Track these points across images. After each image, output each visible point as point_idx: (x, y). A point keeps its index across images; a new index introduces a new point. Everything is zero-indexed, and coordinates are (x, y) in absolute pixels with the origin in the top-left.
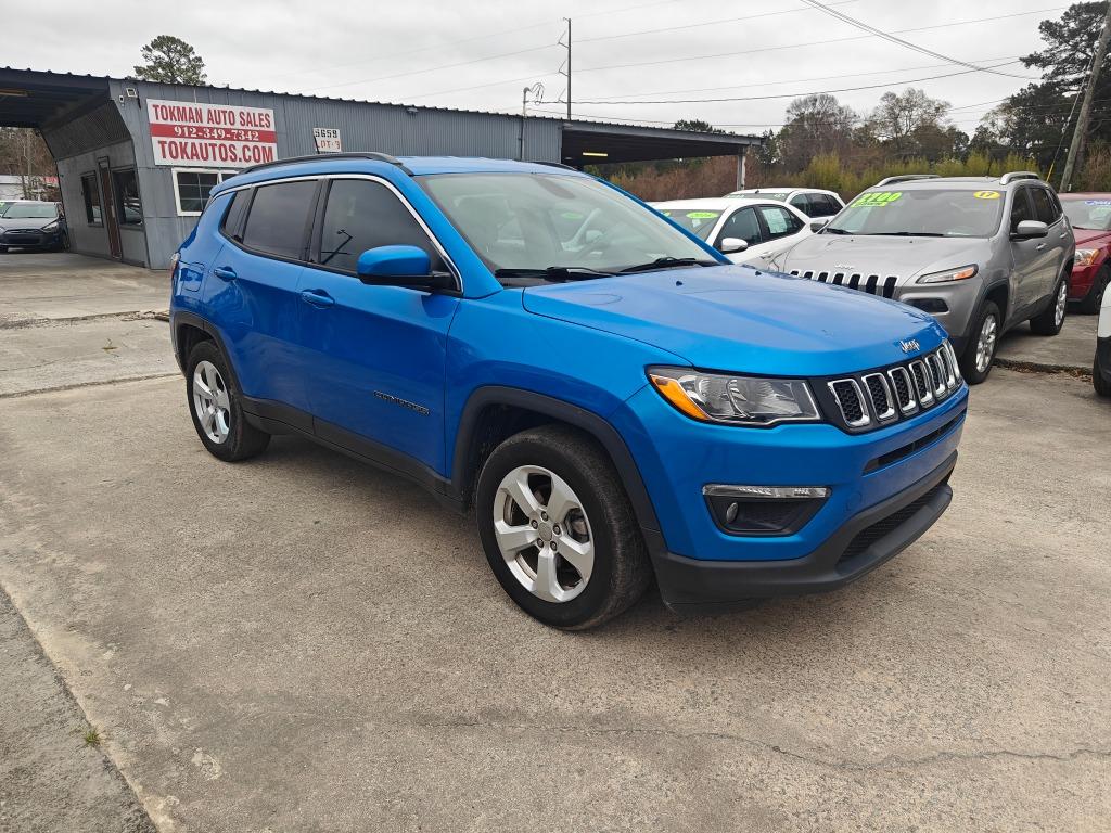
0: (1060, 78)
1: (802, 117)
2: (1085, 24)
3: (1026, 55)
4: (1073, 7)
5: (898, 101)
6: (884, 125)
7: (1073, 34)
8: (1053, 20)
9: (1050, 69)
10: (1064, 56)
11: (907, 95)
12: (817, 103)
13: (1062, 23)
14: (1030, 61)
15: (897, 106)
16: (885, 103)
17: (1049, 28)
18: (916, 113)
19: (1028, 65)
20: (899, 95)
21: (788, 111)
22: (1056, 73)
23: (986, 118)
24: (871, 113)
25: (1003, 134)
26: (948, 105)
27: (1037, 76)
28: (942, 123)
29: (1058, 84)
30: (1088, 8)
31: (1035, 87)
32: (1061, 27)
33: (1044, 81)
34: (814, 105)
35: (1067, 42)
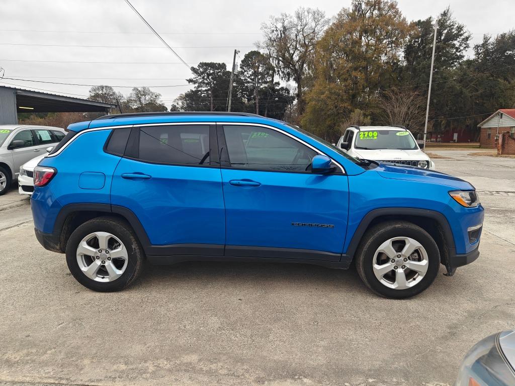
0: (200, 89)
1: (97, 95)
2: (206, 70)
3: (188, 79)
4: (201, 63)
5: (139, 91)
6: (135, 101)
7: (202, 73)
8: (194, 67)
9: (196, 85)
10: (201, 80)
11: (143, 89)
12: (104, 89)
13: (198, 68)
14: (190, 81)
15: (140, 93)
16: (134, 92)
17: (193, 69)
18: (148, 97)
19: (189, 82)
20: (140, 89)
21: (90, 92)
22: (199, 87)
23: (175, 101)
24: (129, 95)
25: (182, 108)
26: (160, 95)
27: (192, 87)
28: (159, 102)
29: (200, 91)
30: (206, 64)
31: (192, 91)
32: (198, 70)
33: (195, 89)
34: (102, 90)
35: (200, 76)
